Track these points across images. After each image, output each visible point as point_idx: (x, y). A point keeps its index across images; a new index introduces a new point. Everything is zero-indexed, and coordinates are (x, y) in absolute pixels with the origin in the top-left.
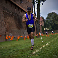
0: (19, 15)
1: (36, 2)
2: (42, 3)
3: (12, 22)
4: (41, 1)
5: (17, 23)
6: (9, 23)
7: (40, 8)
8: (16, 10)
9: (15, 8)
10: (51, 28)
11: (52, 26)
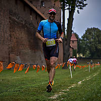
1: (68, 7)
2: (78, 11)
4: (77, 6)
5: (32, 41)
7: (73, 19)
8: (32, 18)
9: (31, 14)
10: (90, 55)
11: (90, 51)
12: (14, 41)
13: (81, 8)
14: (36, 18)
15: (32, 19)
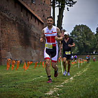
0: (27, 23)
1: (58, 4)
2: (68, 8)
3: (13, 34)
4: (67, 4)
5: (23, 37)
6: (8, 35)
7: (63, 16)
12: (5, 37)
13: (70, 6)
14: (27, 15)
15: (22, 16)
